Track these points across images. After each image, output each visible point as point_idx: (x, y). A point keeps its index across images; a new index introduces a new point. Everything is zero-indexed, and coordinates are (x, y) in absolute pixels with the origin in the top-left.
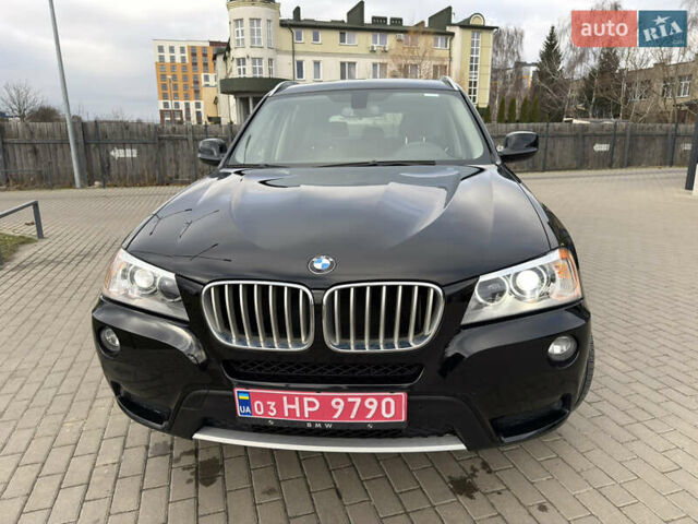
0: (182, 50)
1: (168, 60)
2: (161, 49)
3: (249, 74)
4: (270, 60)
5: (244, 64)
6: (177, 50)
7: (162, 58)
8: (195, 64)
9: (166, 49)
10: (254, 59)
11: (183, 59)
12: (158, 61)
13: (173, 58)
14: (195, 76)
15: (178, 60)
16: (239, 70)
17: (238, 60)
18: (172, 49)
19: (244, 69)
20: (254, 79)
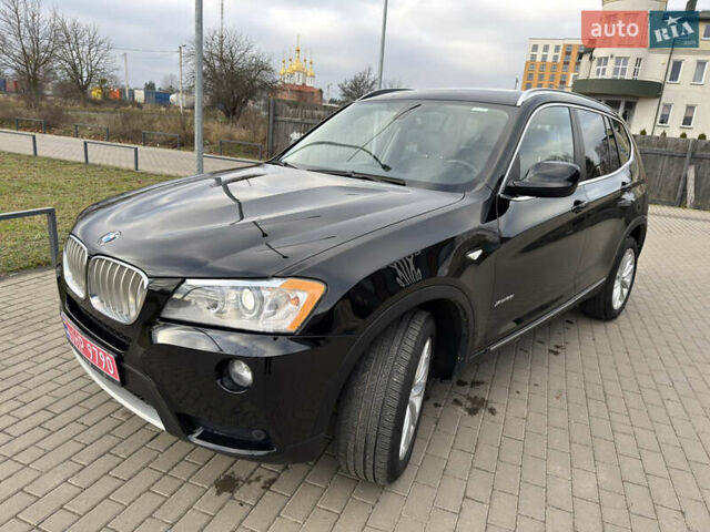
0: (557, 49)
1: (539, 59)
2: (535, 48)
3: (609, 75)
4: (639, 61)
5: (605, 64)
6: (552, 49)
7: (534, 57)
8: (566, 63)
9: (541, 49)
10: (618, 59)
11: (555, 58)
12: (529, 59)
13: (544, 57)
14: (564, 76)
15: (550, 59)
16: (598, 70)
17: (600, 59)
18: (546, 48)
19: (604, 70)
20: (614, 80)
